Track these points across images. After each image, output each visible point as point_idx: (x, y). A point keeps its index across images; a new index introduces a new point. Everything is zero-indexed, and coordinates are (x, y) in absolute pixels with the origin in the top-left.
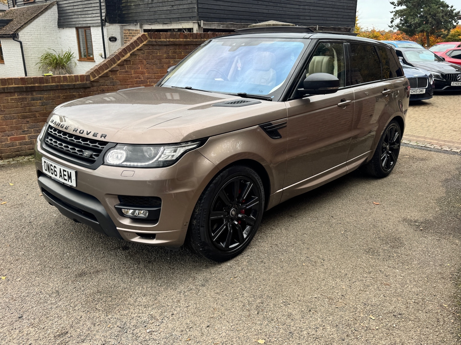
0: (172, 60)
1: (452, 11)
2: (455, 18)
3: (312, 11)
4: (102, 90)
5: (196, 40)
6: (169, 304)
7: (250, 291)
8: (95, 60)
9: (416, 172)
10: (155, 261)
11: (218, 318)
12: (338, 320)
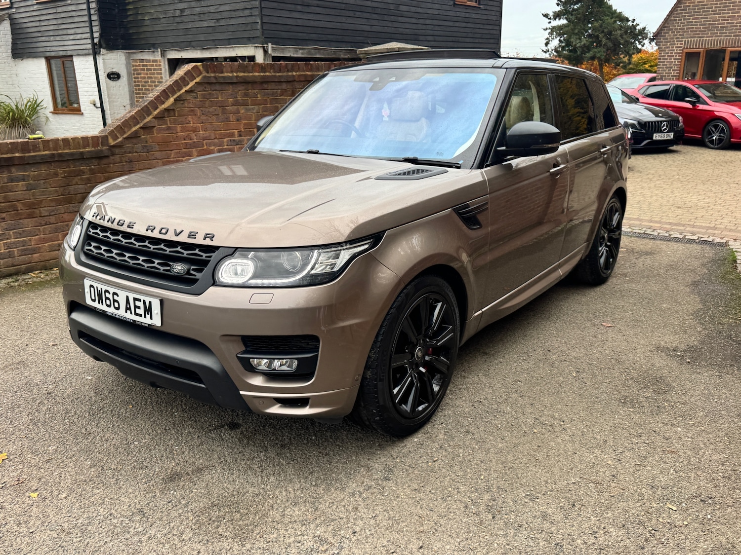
0: (242, 107)
1: (634, 27)
2: (640, 37)
3: (437, 28)
4: (128, 161)
5: (280, 74)
6: (341, 516)
7: (466, 481)
8: (82, 111)
9: (645, 274)
10: (291, 444)
11: (431, 532)
12: (623, 517)
